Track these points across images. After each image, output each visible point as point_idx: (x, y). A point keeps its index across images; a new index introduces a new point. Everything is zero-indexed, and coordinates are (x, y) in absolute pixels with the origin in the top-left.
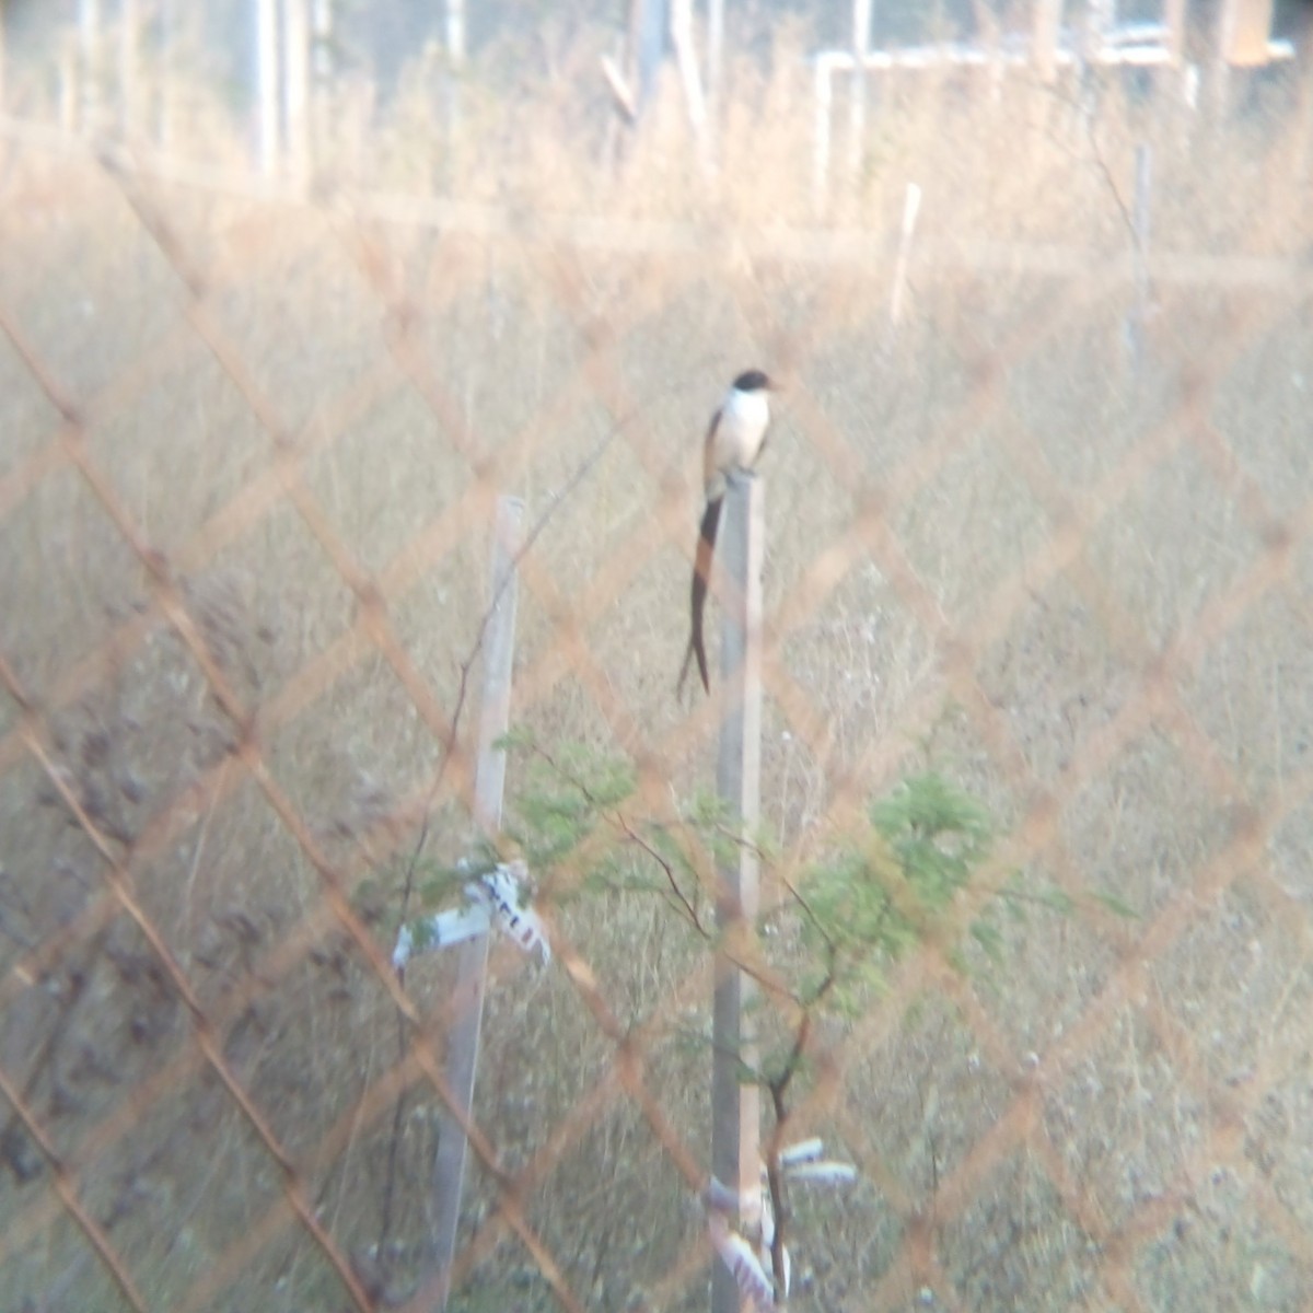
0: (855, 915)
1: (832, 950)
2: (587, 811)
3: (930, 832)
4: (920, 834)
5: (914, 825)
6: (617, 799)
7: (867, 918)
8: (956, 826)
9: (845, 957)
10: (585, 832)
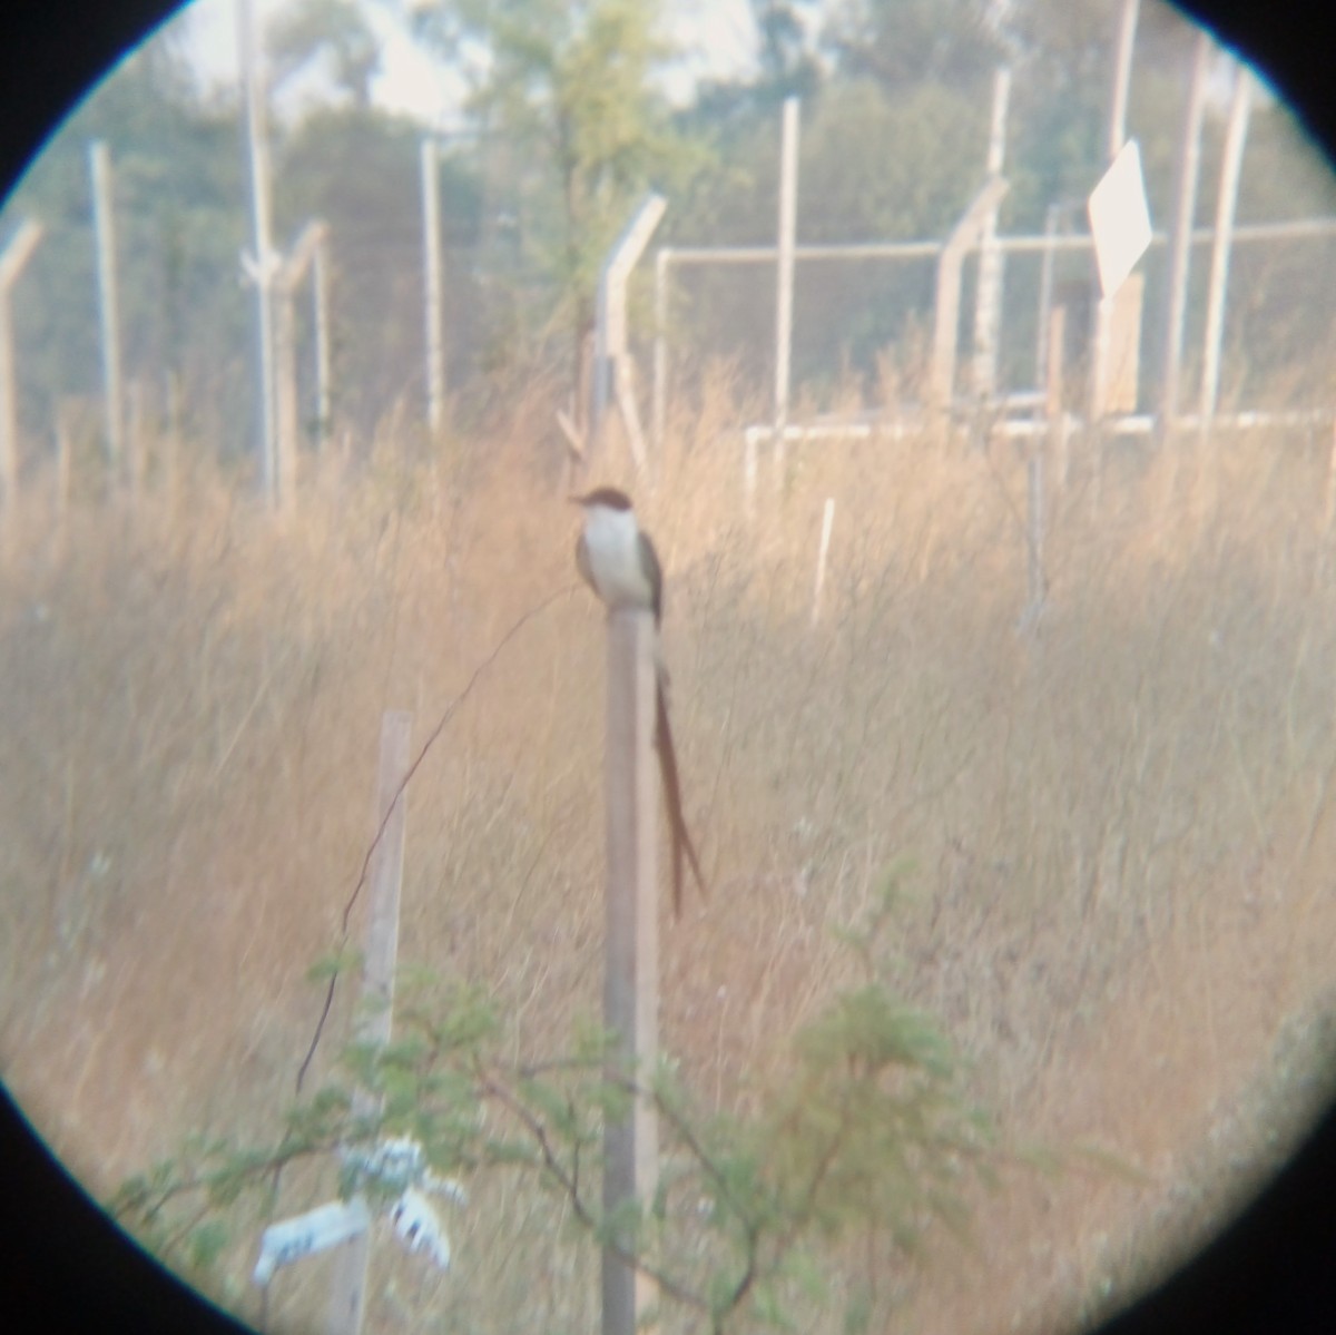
0: (781, 1186)
1: (752, 1237)
2: (433, 1057)
3: (873, 1068)
4: (860, 1072)
5: (852, 1058)
6: (472, 1038)
7: (797, 1187)
8: (907, 1059)
9: (767, 1245)
10: (432, 1087)
